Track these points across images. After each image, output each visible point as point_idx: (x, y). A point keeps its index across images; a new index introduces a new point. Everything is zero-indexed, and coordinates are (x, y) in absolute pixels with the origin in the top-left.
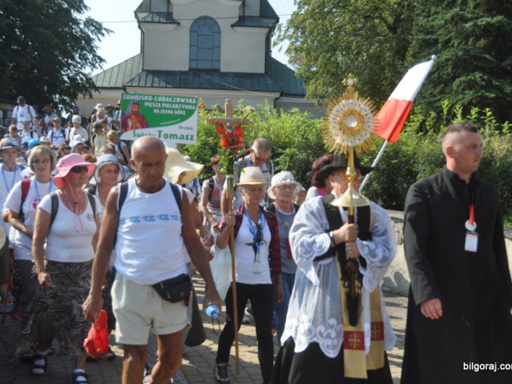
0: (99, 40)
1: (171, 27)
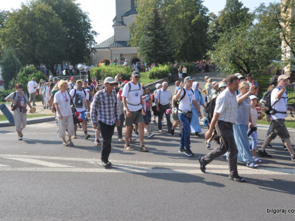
0: (96, 37)
1: (123, 26)
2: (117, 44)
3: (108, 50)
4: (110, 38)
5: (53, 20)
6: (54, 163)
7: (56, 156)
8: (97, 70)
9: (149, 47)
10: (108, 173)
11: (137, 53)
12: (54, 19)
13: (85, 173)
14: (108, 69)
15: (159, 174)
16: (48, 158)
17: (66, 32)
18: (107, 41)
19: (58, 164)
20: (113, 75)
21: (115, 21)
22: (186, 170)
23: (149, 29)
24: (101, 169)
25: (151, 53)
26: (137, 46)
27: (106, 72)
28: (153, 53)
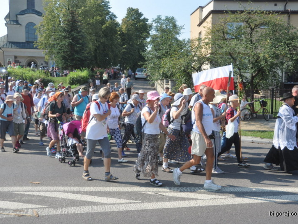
1: (18, 26)
2: (11, 44)
20: (28, 79)
21: (8, 20)
23: (65, 31)
25: (67, 57)
26: (44, 49)
28: (69, 57)
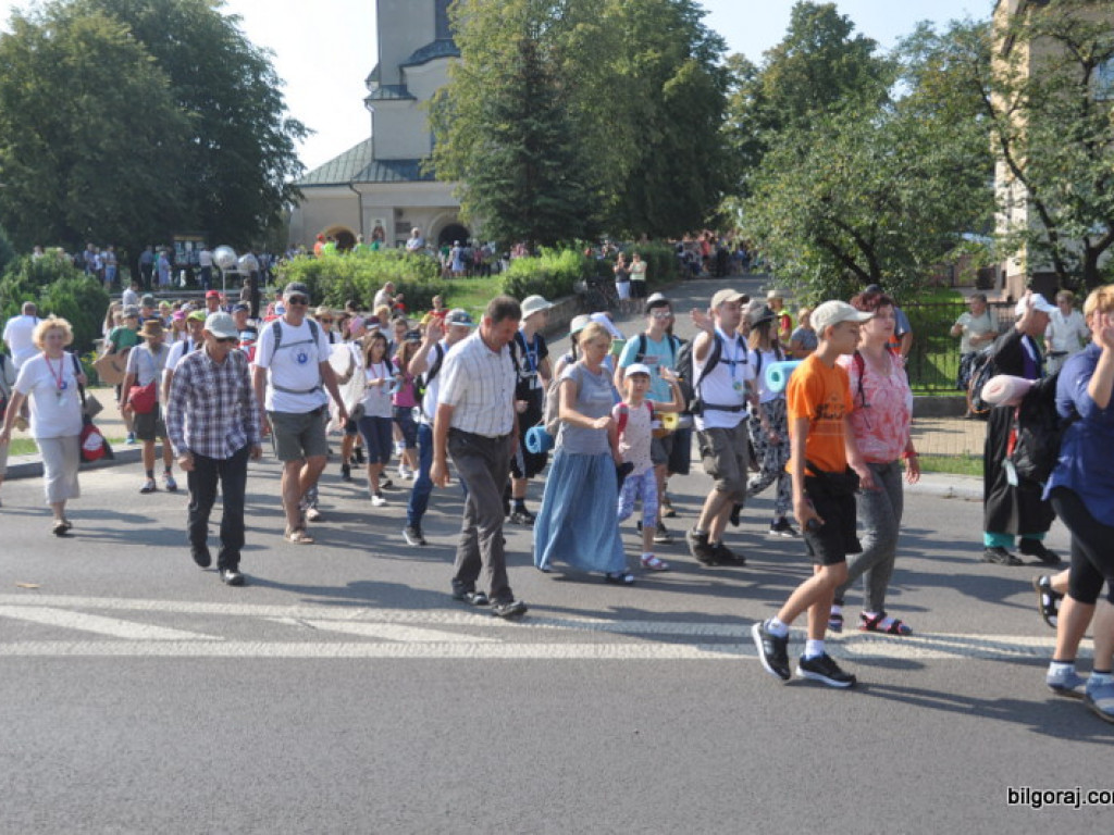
0: (303, 143)
1: (407, 103)
2: (382, 169)
3: (346, 191)
4: (357, 146)
5: (136, 77)
6: (143, 623)
7: (150, 598)
8: (305, 270)
9: (503, 182)
10: (348, 659)
11: (457, 203)
12: (140, 71)
13: (258, 659)
14: (348, 266)
15: (540, 660)
16: (119, 606)
17: (187, 122)
18: (344, 159)
19: (156, 628)
20: (366, 287)
21: (375, 84)
22: (642, 646)
23: (504, 114)
24: (320, 645)
25: (512, 204)
26: (457, 179)
27: (339, 277)
28: (519, 204)
